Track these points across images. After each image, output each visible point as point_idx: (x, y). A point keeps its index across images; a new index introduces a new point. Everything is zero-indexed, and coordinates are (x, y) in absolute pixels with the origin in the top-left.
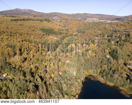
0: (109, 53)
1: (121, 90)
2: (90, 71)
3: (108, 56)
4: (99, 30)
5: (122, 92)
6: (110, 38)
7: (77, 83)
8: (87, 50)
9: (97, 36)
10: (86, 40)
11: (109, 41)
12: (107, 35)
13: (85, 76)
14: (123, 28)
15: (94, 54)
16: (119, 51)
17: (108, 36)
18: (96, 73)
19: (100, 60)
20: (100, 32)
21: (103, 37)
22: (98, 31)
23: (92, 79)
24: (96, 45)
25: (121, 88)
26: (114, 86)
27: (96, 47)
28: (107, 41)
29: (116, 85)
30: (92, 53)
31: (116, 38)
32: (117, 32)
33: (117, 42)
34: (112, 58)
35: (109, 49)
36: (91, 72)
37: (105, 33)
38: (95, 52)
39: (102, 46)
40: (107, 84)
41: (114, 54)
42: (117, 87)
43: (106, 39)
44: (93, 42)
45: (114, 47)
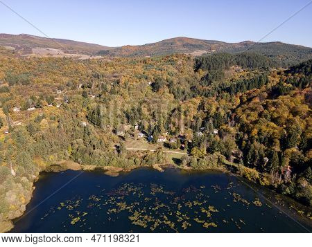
0: (87, 117)
1: (107, 170)
2: (51, 157)
3: (85, 124)
4: (64, 75)
5: (107, 173)
6: (87, 89)
7: (20, 185)
8: (39, 119)
9: (60, 88)
10: (33, 98)
11: (84, 95)
12: (81, 85)
13: (39, 170)
14: (110, 70)
15: (55, 125)
16: (103, 111)
17: (83, 87)
18: (64, 159)
19: (69, 133)
20: (66, 80)
21: (74, 88)
22: (63, 78)
23: (56, 170)
24: (58, 106)
25: (106, 168)
26: (96, 169)
27: (59, 110)
28: (80, 96)
29: (99, 166)
30: (50, 123)
31: (98, 89)
32: (101, 78)
33: (100, 96)
34: (92, 126)
35: (85, 109)
36: (53, 159)
37: (77, 81)
38: (57, 120)
39: (72, 107)
40: (85, 169)
41: (94, 118)
42: (100, 168)
43: (79, 93)
44: (51, 101)
45: (94, 105)
